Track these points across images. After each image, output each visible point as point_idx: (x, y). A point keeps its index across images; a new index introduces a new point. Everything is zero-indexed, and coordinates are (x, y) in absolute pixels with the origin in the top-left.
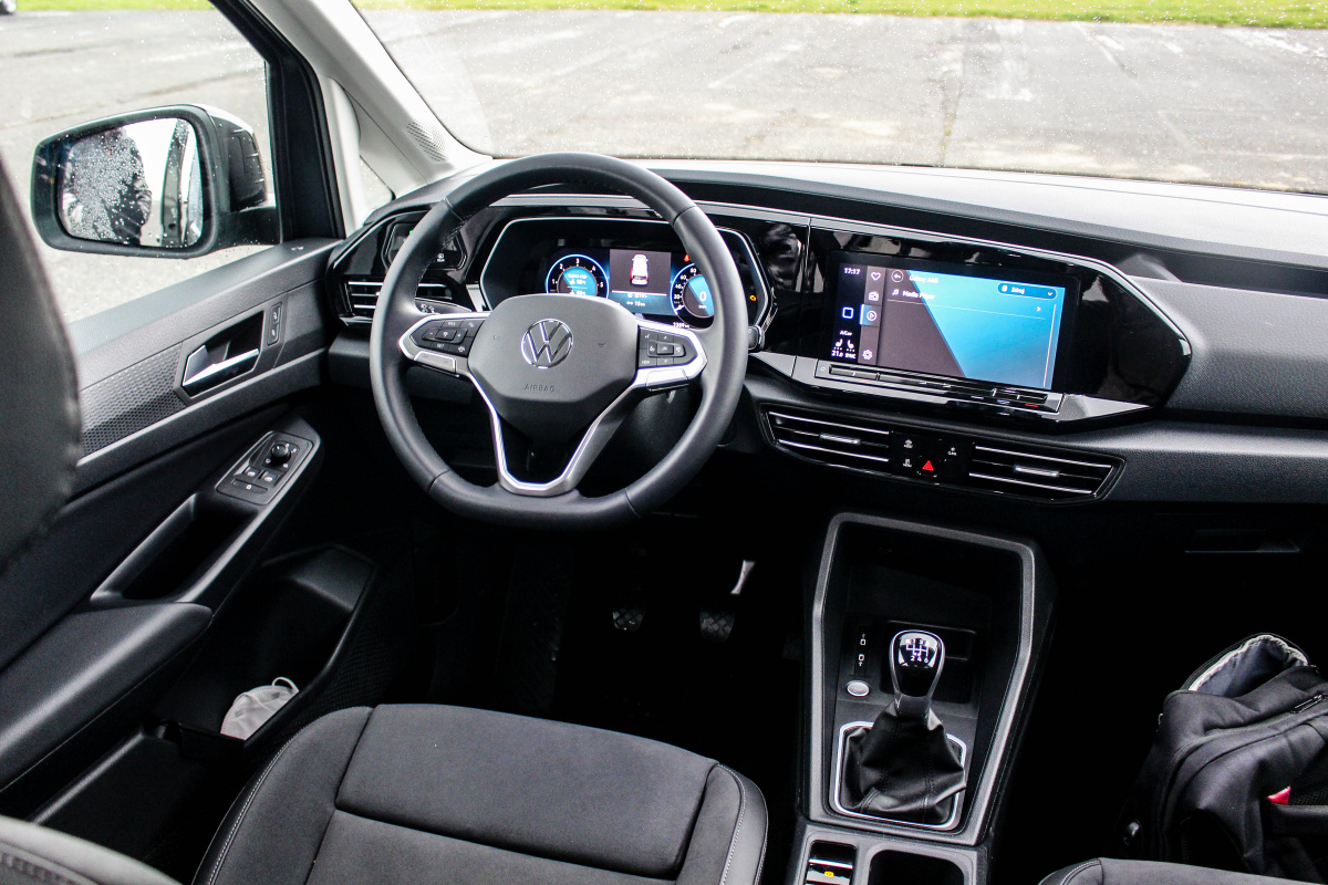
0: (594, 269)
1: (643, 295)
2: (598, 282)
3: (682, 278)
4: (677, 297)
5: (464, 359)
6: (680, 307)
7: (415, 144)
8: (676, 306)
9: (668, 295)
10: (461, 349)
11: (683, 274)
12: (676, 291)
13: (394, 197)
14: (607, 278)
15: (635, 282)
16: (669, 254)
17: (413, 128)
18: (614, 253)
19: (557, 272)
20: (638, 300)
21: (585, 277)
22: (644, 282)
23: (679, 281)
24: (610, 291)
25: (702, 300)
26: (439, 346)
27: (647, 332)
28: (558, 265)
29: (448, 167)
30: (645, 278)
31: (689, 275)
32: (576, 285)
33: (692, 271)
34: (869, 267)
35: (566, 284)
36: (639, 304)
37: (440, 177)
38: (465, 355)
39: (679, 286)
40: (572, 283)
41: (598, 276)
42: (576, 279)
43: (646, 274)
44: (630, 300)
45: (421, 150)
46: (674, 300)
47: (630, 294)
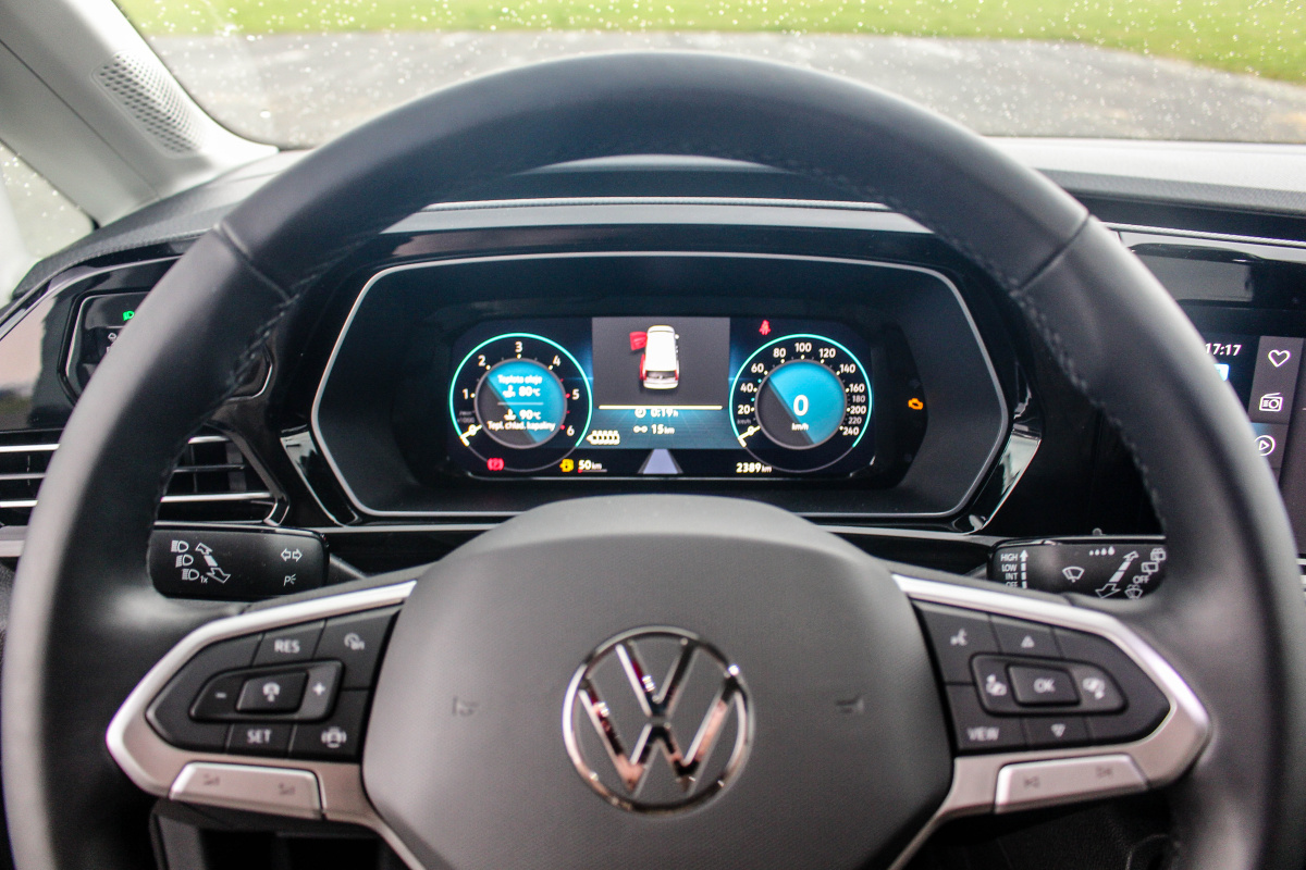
0: (557, 361)
1: (671, 410)
2: (569, 390)
3: (754, 369)
4: (744, 409)
5: (352, 769)
6: (751, 431)
7: (126, 113)
8: (742, 429)
9: (726, 408)
10: (334, 737)
11: (756, 360)
12: (742, 398)
13: (96, 225)
14: (587, 380)
15: (650, 384)
16: (726, 322)
17: (116, 74)
18: (600, 325)
19: (473, 375)
20: (658, 421)
21: (538, 380)
22: (671, 384)
23: (748, 376)
24: (596, 406)
25: (798, 413)
26: (255, 736)
27: (954, 624)
28: (475, 359)
29: (200, 164)
30: (671, 374)
31: (769, 361)
32: (518, 398)
33: (777, 353)
34: (1263, 339)
35: (496, 398)
36: (661, 430)
37: (186, 183)
38: (353, 754)
39: (747, 388)
40: (508, 394)
41: (567, 376)
42: (516, 387)
43: (674, 366)
44: (641, 423)
45: (138, 126)
46: (737, 416)
47: (640, 411)
